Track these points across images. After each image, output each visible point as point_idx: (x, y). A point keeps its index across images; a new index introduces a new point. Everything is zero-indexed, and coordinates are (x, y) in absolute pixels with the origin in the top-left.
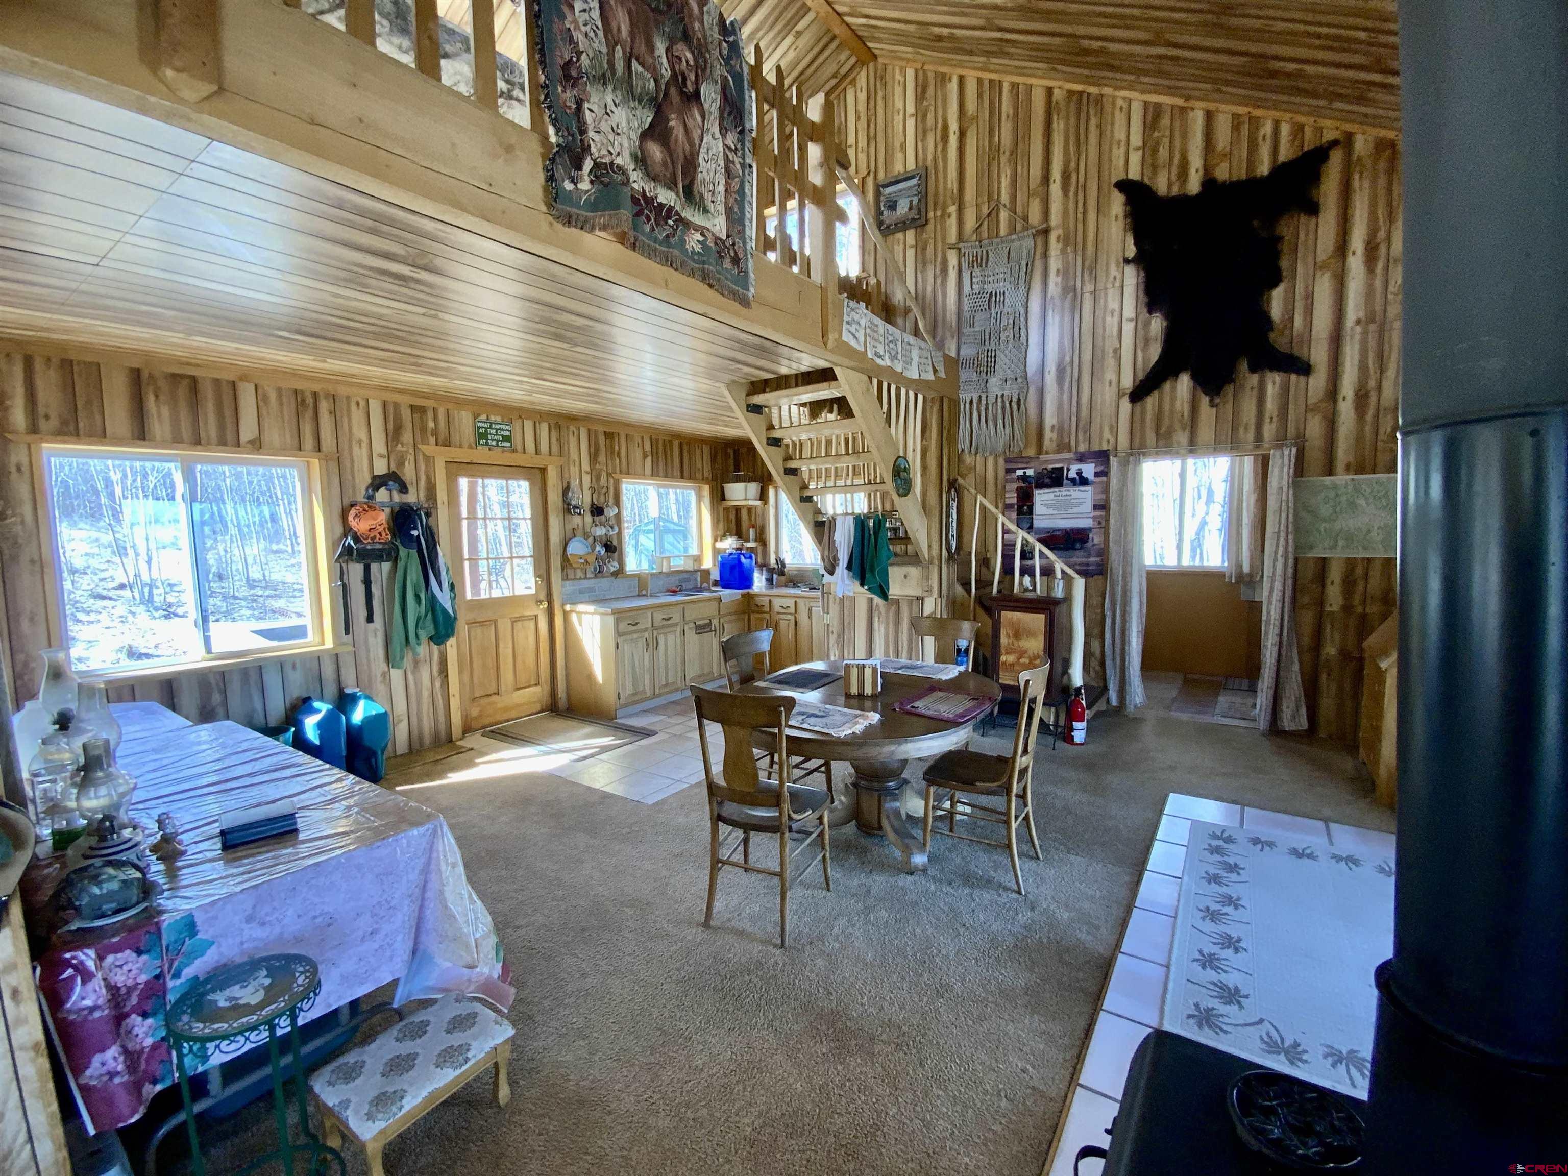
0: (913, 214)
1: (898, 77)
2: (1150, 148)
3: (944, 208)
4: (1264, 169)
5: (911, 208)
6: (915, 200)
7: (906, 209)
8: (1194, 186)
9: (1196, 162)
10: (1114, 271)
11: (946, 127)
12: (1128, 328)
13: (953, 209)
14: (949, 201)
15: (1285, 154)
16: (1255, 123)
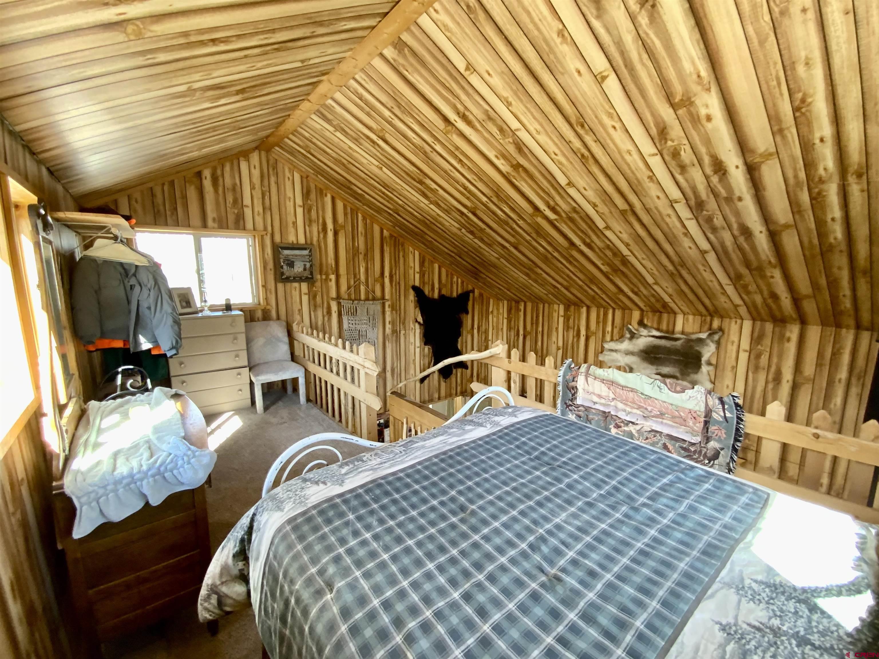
0: (307, 274)
1: (288, 174)
2: (422, 274)
3: (327, 275)
4: (455, 295)
5: (305, 269)
6: (308, 265)
7: (301, 269)
8: (436, 295)
9: (436, 286)
10: (412, 326)
11: (324, 224)
12: (418, 350)
13: (333, 277)
14: (330, 272)
15: (460, 291)
16: (452, 275)
